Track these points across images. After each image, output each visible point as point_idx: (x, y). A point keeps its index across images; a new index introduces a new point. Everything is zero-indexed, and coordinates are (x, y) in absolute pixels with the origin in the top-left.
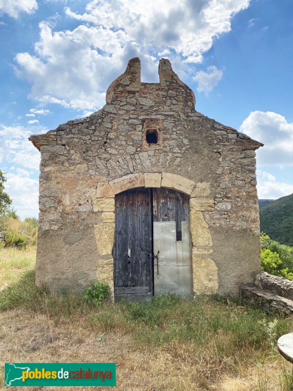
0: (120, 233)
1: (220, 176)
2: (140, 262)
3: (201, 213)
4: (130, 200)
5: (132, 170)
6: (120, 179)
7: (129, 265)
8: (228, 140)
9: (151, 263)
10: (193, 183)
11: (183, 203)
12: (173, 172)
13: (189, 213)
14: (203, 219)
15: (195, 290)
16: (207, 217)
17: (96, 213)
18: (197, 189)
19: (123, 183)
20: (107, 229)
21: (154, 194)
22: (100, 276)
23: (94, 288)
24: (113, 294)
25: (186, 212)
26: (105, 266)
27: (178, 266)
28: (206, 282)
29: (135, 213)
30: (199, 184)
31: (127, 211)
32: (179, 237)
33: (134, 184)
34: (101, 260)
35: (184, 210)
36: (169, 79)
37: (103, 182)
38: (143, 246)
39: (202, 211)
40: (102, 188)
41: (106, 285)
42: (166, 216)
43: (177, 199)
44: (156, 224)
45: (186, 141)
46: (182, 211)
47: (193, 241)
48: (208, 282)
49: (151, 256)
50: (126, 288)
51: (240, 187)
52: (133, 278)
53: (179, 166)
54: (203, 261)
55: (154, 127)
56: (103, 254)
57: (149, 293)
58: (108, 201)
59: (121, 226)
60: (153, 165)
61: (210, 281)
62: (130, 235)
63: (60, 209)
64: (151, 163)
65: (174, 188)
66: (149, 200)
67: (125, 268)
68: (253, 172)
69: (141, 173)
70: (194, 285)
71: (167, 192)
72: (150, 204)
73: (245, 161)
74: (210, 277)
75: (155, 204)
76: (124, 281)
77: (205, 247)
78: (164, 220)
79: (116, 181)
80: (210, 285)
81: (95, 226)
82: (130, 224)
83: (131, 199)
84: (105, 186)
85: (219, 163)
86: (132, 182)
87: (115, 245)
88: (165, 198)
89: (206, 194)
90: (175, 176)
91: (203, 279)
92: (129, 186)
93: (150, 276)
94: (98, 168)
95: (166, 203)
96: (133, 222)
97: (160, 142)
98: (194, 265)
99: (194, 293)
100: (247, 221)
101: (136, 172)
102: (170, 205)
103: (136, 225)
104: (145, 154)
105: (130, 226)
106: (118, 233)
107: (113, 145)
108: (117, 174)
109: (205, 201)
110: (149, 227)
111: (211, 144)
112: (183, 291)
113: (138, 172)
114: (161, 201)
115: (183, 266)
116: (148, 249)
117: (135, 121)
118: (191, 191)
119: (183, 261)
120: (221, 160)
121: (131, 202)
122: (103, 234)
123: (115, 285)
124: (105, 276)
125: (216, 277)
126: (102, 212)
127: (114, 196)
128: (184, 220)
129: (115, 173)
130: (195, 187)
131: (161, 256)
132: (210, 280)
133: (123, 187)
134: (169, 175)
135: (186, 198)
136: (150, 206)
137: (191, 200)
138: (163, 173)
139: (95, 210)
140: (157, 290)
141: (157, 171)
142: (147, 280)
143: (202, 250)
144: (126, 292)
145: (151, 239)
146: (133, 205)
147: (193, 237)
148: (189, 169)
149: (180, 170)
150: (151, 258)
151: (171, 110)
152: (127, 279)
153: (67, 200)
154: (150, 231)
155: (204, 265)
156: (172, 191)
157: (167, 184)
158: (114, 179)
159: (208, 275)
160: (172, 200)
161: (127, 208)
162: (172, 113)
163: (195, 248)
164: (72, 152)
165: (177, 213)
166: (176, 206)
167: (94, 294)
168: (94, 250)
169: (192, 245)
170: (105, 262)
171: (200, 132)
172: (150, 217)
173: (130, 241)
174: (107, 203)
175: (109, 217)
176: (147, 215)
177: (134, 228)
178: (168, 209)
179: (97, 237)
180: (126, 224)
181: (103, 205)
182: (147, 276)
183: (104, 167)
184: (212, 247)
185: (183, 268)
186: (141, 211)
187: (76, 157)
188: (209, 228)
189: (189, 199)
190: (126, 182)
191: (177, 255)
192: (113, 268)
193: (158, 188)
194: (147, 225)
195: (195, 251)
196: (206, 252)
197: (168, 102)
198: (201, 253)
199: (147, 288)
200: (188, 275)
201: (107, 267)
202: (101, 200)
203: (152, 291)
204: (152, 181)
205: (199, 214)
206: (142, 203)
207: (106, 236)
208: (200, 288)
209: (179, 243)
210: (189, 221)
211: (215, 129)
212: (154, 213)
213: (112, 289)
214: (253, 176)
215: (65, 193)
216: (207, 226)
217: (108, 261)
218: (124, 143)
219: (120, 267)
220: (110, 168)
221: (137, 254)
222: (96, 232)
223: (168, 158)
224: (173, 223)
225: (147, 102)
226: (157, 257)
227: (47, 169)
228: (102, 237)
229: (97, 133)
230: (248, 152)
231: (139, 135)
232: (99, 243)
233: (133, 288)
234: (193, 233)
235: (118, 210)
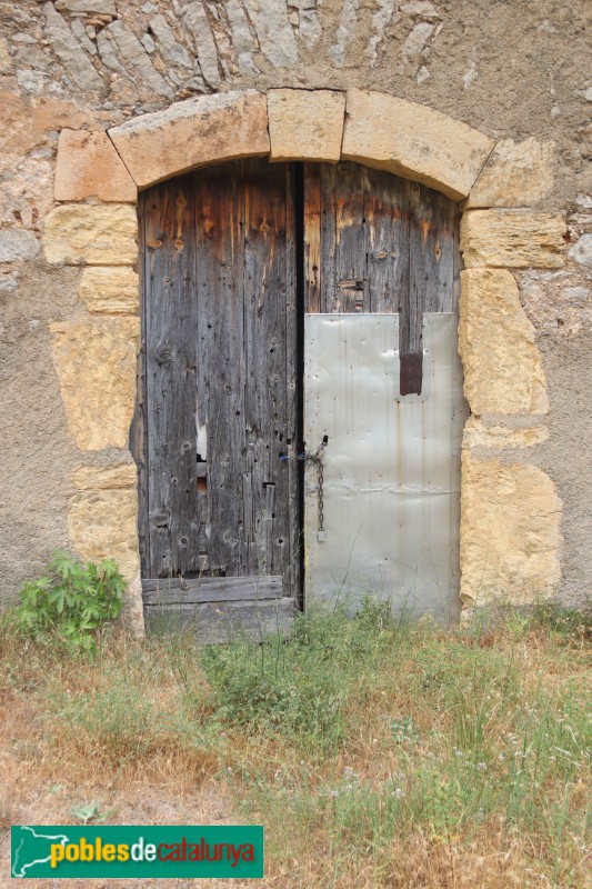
0: (162, 361)
2: (247, 479)
3: (509, 277)
4: (202, 218)
5: (211, 73)
6: (160, 118)
7: (201, 493)
9: (291, 484)
10: (481, 140)
11: (434, 233)
12: (396, 89)
13: (457, 277)
14: (516, 303)
15: (465, 589)
16: (535, 292)
17: (54, 269)
18: (497, 169)
19: (173, 137)
20: (107, 341)
21: (310, 191)
22: (85, 534)
23: (59, 582)
24: (139, 604)
25: (446, 271)
26: (102, 494)
27: (403, 495)
28: (513, 559)
29: (226, 274)
30: (508, 150)
31: (189, 264)
32: (411, 378)
33: (221, 143)
34: (86, 470)
35: (435, 264)
37: (85, 126)
38: (261, 416)
39: (512, 269)
40: (81, 156)
41: (110, 569)
42: (359, 287)
43: (410, 217)
44: (313, 321)
46: (428, 268)
47: (469, 395)
48: (521, 557)
49: (291, 454)
50: (189, 582)
52: (217, 542)
53: (424, 62)
54: (507, 474)
56: (91, 447)
57: (286, 601)
58: (107, 215)
59: (164, 329)
60: (309, 55)
61: (528, 554)
62: (203, 370)
64: (300, 42)
65: (397, 164)
66: (286, 217)
67: (186, 504)
69: (252, 92)
70: (466, 569)
71: (367, 184)
72: (290, 237)
74: (532, 537)
75: (312, 234)
76: (181, 554)
77: (517, 422)
78: (350, 306)
79: (140, 123)
80: (528, 566)
81: (54, 327)
82: (203, 321)
83: (206, 210)
84: (91, 146)
86: (214, 129)
87: (142, 409)
88: (359, 208)
89: (532, 195)
90: (407, 110)
91: (501, 545)
93: (287, 534)
94: (59, 60)
95: (362, 233)
96: (216, 312)
98: (469, 492)
99: (460, 600)
101: (233, 87)
102: (380, 238)
103: (230, 325)
105: (203, 330)
106: (153, 358)
108: (144, 93)
109: (525, 223)
110: (284, 334)
112: (416, 591)
113: (243, 87)
114: (341, 224)
115: (424, 494)
116: (280, 427)
118: (470, 178)
119: (425, 475)
121: (208, 224)
122: (91, 362)
123: (145, 570)
124: (103, 533)
126: (82, 265)
127: (133, 197)
128: (436, 306)
129: (136, 87)
130: (488, 163)
131: (332, 457)
132: (529, 550)
133: (173, 154)
134: (377, 101)
135: (445, 208)
136: (290, 246)
137: (472, 219)
138: (353, 93)
139: (54, 256)
140: (315, 588)
141: (324, 81)
142: (274, 549)
143: (504, 430)
144: (191, 596)
145: (292, 387)
146: (215, 236)
147: (471, 379)
148: (468, 77)
149: (427, 83)
150: (294, 462)
152: (195, 543)
154: (291, 351)
155: (508, 489)
157: (367, 143)
158: (134, 114)
159: (522, 529)
160: (386, 219)
161: (189, 250)
163: (478, 425)
165: (406, 278)
166: (405, 249)
167: (60, 608)
168: (50, 430)
169: (464, 410)
170: (104, 477)
172: (291, 292)
173: (202, 397)
174: (103, 225)
175: (114, 290)
176: (276, 283)
177: (219, 339)
178: (369, 258)
179: (66, 373)
180: (186, 321)
181: (86, 236)
182: (273, 532)
183: (84, 58)
184: (546, 420)
185: (425, 501)
186: (250, 267)
188: (538, 340)
189: (459, 217)
190: (185, 130)
191: (400, 450)
192: (135, 504)
193: (327, 164)
194: (276, 326)
195: (476, 435)
196: (518, 440)
198: (502, 442)
199: (278, 580)
200: (441, 533)
201: (108, 500)
202: (74, 214)
203: (295, 592)
204: (301, 129)
205: (500, 279)
206: (255, 233)
207: (102, 372)
208: (486, 582)
209: (410, 405)
210: (457, 310)
212: (309, 275)
213: (135, 586)
216: (531, 333)
217: (112, 473)
219: (166, 498)
220: (114, 63)
221: (236, 448)
222: (58, 350)
224: (389, 320)
226: (317, 460)
228: (86, 377)
232: (75, 401)
233: (219, 582)
234: (472, 360)
235: (151, 260)
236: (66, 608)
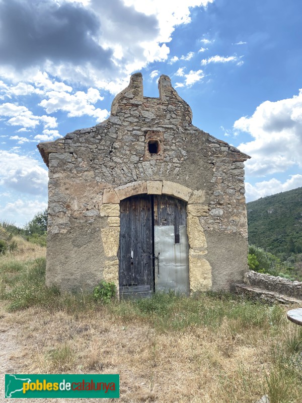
0: (124, 237)
1: (213, 185)
2: (142, 262)
3: (197, 218)
4: (132, 206)
5: (135, 177)
6: (125, 186)
7: (132, 266)
8: (221, 152)
9: (152, 264)
10: (190, 190)
11: (181, 209)
12: (173, 180)
13: (186, 218)
14: (199, 224)
15: (191, 288)
16: (203, 221)
17: (102, 218)
18: (194, 196)
19: (127, 190)
20: (113, 233)
21: (155, 200)
22: (107, 276)
23: (102, 286)
24: (119, 292)
25: (184, 217)
26: (111, 267)
27: (176, 266)
28: (201, 280)
29: (137, 217)
30: (196, 192)
31: (130, 216)
32: (177, 240)
33: (137, 191)
34: (108, 261)
35: (181, 215)
36: (169, 94)
37: (109, 188)
38: (145, 248)
39: (198, 217)
40: (108, 194)
41: (113, 284)
42: (165, 220)
43: (176, 205)
44: (156, 228)
45: (184, 153)
46: (180, 216)
47: (190, 243)
48: (203, 280)
49: (151, 257)
50: (129, 287)
51: (231, 195)
52: (135, 277)
53: (178, 175)
54: (199, 261)
55: (155, 138)
56: (109, 256)
57: (151, 291)
58: (114, 206)
59: (124, 229)
60: (155, 174)
61: (205, 279)
62: (133, 238)
63: (69, 213)
64: (153, 171)
65: (173, 195)
66: (150, 206)
67: (128, 269)
68: (242, 181)
69: (143, 181)
70: (191, 283)
71: (167, 199)
72: (151, 209)
73: (236, 172)
74: (205, 275)
75: (155, 209)
76: (128, 281)
77: (201, 249)
78: (164, 224)
79: (121, 187)
80: (205, 282)
81: (102, 230)
82: (132, 228)
83: (133, 204)
84: (111, 192)
85: (213, 173)
86: (136, 189)
87: (119, 247)
88: (165, 204)
89: (201, 201)
90: (175, 184)
91: (199, 277)
92: (133, 193)
93: (151, 275)
94: (104, 175)
95: (166, 209)
96: (135, 226)
97: (161, 152)
98: (191, 265)
99: (190, 290)
100: (236, 225)
101: (140, 180)
102: (169, 210)
103: (138, 229)
104: (147, 163)
105: (133, 230)
106: (122, 236)
107: (118, 154)
108: (122, 181)
109: (200, 207)
110: (150, 230)
111: (206, 156)
112: (180, 288)
113: (142, 180)
114: (161, 207)
115: (181, 266)
116: (149, 251)
117: (139, 133)
118: (188, 198)
119: (181, 261)
120: (214, 170)
121: (134, 207)
122: (109, 237)
123: (121, 284)
124: (111, 276)
125: (210, 276)
126: (108, 216)
127: (119, 202)
128: (182, 224)
129: (120, 180)
130: (192, 195)
131: (161, 258)
132: (205, 278)
133: (127, 194)
134: (169, 183)
135: (183, 204)
136: (151, 211)
137: (190, 207)
138: (164, 181)
139: (102, 215)
140: (157, 288)
141: (158, 179)
142: (148, 279)
143: (198, 251)
144: (130, 290)
145: (151, 242)
146: (135, 210)
147: (190, 240)
148: (187, 178)
149: (179, 179)
150: (153, 258)
151: (171, 123)
152: (131, 278)
153: (75, 206)
154: (151, 234)
155: (199, 264)
156: (171, 198)
157: (167, 191)
158: (119, 186)
159: (203, 273)
160: (171, 206)
161: (130, 212)
162: (171, 126)
163: (192, 250)
164: (80, 160)
165: (175, 218)
166: (175, 212)
167: (103, 293)
168: (100, 252)
169: (188, 247)
170: (112, 263)
171: (197, 145)
172: (151, 221)
173: (132, 244)
174: (113, 208)
175: (115, 222)
176: (148, 219)
177: (136, 231)
178: (168, 214)
179: (104, 240)
180: (129, 228)
181: (110, 210)
182: (148, 275)
183: (109, 175)
184: (207, 249)
185: (181, 267)
186: (142, 216)
187: (84, 164)
188: (204, 231)
189: (186, 205)
190: (130, 189)
191: (175, 256)
192: (118, 269)
193: (159, 195)
194: (148, 229)
195: (192, 252)
196: (201, 253)
197: (168, 116)
198: (197, 254)
199: (149, 286)
200: (185, 275)
201: (112, 268)
202: (106, 206)
203: (152, 289)
204: (154, 188)
205: (195, 219)
206: (143, 209)
207: (112, 239)
208: (196, 286)
209: (177, 246)
210: (186, 225)
211: (210, 142)
212: (155, 218)
213: (118, 288)
214: (242, 185)
215: (73, 199)
216: (202, 230)
217: (113, 262)
218: (128, 152)
219: (124, 267)
220: (115, 176)
221: (140, 256)
222: (102, 235)
223: (168, 167)
224: (173, 227)
225: (149, 115)
226: (157, 258)
227: (56, 176)
228: (108, 240)
229: (103, 142)
230: (238, 164)
231: (142, 145)
232: (106, 246)
233: (136, 287)
234: (190, 236)
235: (122, 215)
236: (104, 293)
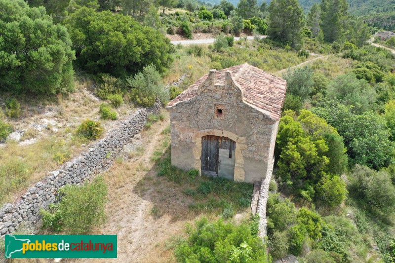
0: (204, 150)
1: (251, 135)
2: (213, 162)
5: (209, 127)
6: (204, 131)
7: (208, 163)
8: (258, 118)
10: (237, 136)
12: (228, 130)
14: (241, 153)
15: (234, 179)
16: (243, 152)
19: (205, 132)
21: (219, 138)
22: (195, 166)
23: (192, 171)
24: (201, 173)
27: (229, 167)
29: (211, 143)
30: (240, 138)
32: (230, 157)
33: (209, 134)
34: (196, 161)
36: (230, 84)
37: (196, 130)
38: (214, 157)
42: (225, 147)
44: (220, 150)
45: (236, 117)
46: (233, 146)
49: (217, 161)
50: (207, 171)
51: (261, 142)
52: (210, 168)
53: (232, 128)
55: (220, 108)
56: (197, 159)
57: (216, 174)
58: (198, 139)
62: (209, 152)
63: (179, 139)
64: (218, 125)
66: (217, 140)
67: (206, 164)
68: (270, 135)
69: (213, 129)
70: (234, 177)
73: (266, 130)
74: (241, 175)
75: (220, 141)
76: (206, 168)
77: (240, 164)
78: (224, 149)
80: (241, 178)
81: (193, 148)
82: (209, 147)
83: (209, 138)
84: (197, 132)
85: (252, 129)
86: (209, 132)
87: (202, 155)
88: (225, 139)
89: (243, 142)
90: (229, 132)
91: (238, 175)
92: (207, 134)
94: (194, 124)
95: (225, 142)
97: (223, 116)
100: (262, 157)
101: (211, 128)
104: (215, 120)
107: (201, 115)
108: (202, 128)
109: (243, 145)
110: (217, 150)
111: (249, 119)
114: (223, 141)
116: (217, 158)
117: (212, 105)
118: (236, 140)
119: (231, 166)
120: (253, 128)
122: (197, 151)
123: (202, 169)
124: (197, 166)
125: (244, 176)
126: (196, 143)
127: (201, 137)
130: (238, 138)
131: (221, 163)
133: (205, 134)
134: (226, 131)
135: (233, 143)
138: (223, 130)
139: (193, 142)
140: (219, 174)
141: (220, 129)
142: (215, 169)
146: (210, 140)
148: (237, 130)
149: (232, 130)
150: (217, 163)
151: (229, 100)
153: (181, 136)
154: (218, 152)
155: (239, 170)
156: (227, 139)
157: (225, 135)
158: (201, 130)
160: (228, 142)
161: (207, 140)
162: (229, 102)
163: (236, 164)
164: (183, 116)
165: (230, 147)
166: (230, 144)
167: (192, 173)
168: (192, 157)
169: (235, 161)
171: (244, 113)
172: (218, 146)
173: (209, 154)
175: (199, 145)
176: (216, 145)
177: (211, 149)
179: (194, 152)
180: (207, 147)
181: (196, 140)
183: (196, 124)
184: (244, 165)
187: (185, 119)
189: (235, 143)
190: (206, 132)
191: (229, 163)
197: (228, 96)
198: (239, 166)
199: (215, 172)
202: (195, 138)
204: (218, 133)
205: (239, 150)
206: (214, 140)
208: (236, 179)
209: (230, 159)
211: (252, 112)
212: (220, 145)
214: (269, 137)
215: (181, 133)
216: (242, 156)
217: (199, 161)
218: (205, 114)
219: (204, 163)
220: (199, 125)
221: (212, 159)
222: (193, 150)
223: (227, 124)
224: (228, 150)
225: (218, 96)
227: (173, 123)
229: (193, 109)
230: (268, 126)
231: (213, 111)
232: (195, 154)
233: (210, 171)
